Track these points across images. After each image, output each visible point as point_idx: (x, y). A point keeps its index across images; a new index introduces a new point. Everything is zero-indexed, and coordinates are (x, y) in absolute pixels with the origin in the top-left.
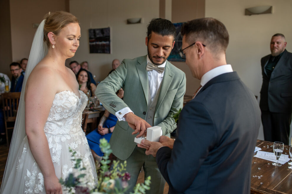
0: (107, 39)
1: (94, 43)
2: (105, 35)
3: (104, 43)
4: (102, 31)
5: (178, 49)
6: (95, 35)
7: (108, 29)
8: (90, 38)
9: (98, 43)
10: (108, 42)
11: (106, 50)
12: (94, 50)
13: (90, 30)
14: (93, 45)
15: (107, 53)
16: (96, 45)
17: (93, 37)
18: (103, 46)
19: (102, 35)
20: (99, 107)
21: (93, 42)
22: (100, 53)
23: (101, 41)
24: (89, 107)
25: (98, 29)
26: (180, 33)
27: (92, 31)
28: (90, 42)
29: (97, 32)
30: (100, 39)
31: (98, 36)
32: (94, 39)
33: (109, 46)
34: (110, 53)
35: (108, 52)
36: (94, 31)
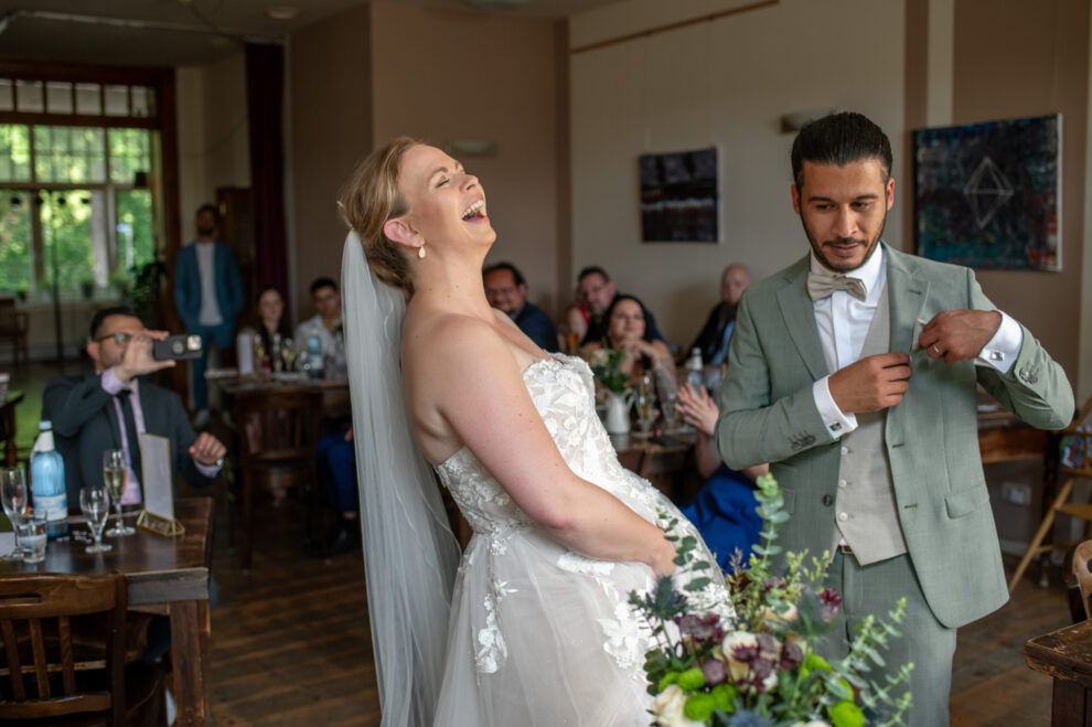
0: (708, 188)
1: (659, 206)
2: (698, 175)
3: (694, 203)
4: (688, 160)
5: (978, 220)
6: (661, 176)
7: (710, 155)
8: (645, 188)
9: (673, 205)
10: (708, 202)
11: (701, 228)
12: (655, 229)
13: (644, 160)
14: (655, 213)
15: (705, 240)
16: (666, 211)
17: (654, 182)
18: (693, 213)
19: (686, 177)
20: (684, 430)
21: (655, 200)
22: (680, 239)
23: (683, 197)
24: (650, 430)
25: (673, 156)
26: (987, 161)
27: (652, 163)
28: (645, 200)
29: (671, 164)
30: (680, 191)
31: (672, 180)
32: (657, 192)
33: (712, 214)
34: (715, 239)
35: (710, 237)
36: (660, 160)
